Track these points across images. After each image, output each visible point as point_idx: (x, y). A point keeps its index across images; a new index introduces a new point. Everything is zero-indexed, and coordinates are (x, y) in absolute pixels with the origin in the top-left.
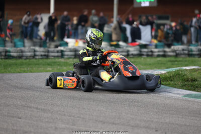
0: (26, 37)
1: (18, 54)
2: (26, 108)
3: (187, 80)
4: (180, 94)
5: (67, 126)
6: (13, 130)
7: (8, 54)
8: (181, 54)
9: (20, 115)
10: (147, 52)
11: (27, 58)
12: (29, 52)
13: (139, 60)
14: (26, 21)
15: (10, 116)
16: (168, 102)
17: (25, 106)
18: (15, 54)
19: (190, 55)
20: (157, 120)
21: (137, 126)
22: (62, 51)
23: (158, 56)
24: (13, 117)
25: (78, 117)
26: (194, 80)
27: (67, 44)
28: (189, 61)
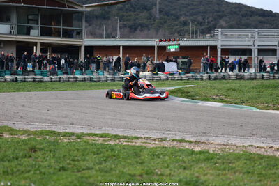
3: (184, 93)
7: (92, 79)
8: (191, 79)
10: (172, 77)
11: (103, 81)
12: (104, 78)
13: (166, 82)
18: (96, 79)
19: (196, 79)
22: (123, 77)
23: (178, 80)
26: (188, 93)
27: (127, 73)
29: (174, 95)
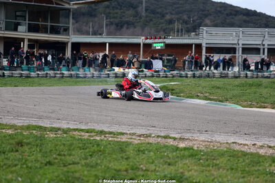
0: (91, 67)
3: (169, 90)
7: (78, 75)
8: (176, 76)
10: (157, 75)
11: (89, 78)
12: (90, 74)
18: (82, 76)
19: (181, 76)
22: (108, 74)
26: (173, 90)
27: (114, 70)
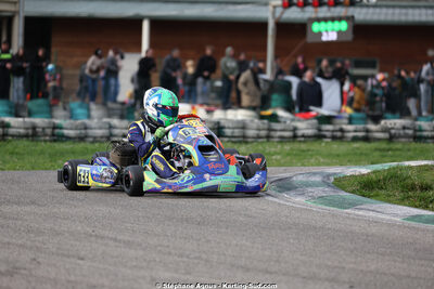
0: (93, 98)
1: (78, 132)
2: (93, 239)
3: (413, 188)
4: (397, 215)
5: (176, 276)
6: (69, 282)
7: (57, 131)
8: (400, 136)
9: (83, 253)
10: (333, 131)
11: (95, 140)
12: (100, 128)
13: (315, 146)
14: (94, 68)
15: (63, 255)
16: (374, 230)
17: (91, 236)
18: (71, 133)
19: (418, 137)
20: (352, 266)
21: (314, 278)
23: (355, 139)
24: (68, 256)
25: (196, 258)
28: (415, 149)
29: (376, 196)
